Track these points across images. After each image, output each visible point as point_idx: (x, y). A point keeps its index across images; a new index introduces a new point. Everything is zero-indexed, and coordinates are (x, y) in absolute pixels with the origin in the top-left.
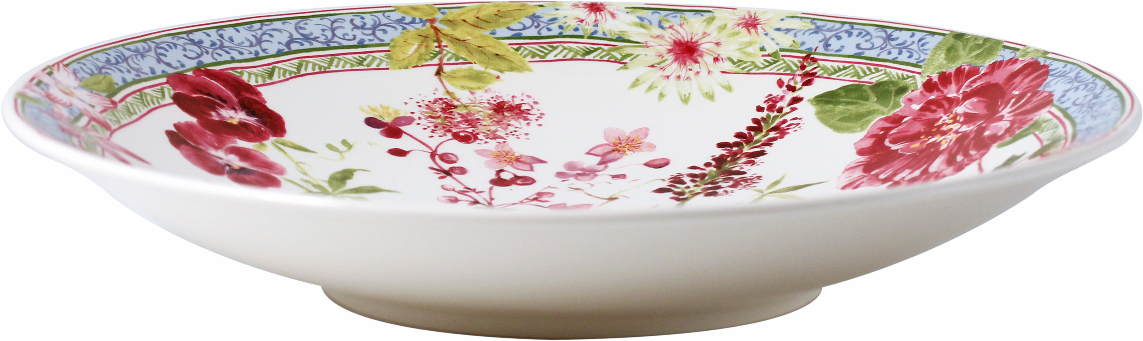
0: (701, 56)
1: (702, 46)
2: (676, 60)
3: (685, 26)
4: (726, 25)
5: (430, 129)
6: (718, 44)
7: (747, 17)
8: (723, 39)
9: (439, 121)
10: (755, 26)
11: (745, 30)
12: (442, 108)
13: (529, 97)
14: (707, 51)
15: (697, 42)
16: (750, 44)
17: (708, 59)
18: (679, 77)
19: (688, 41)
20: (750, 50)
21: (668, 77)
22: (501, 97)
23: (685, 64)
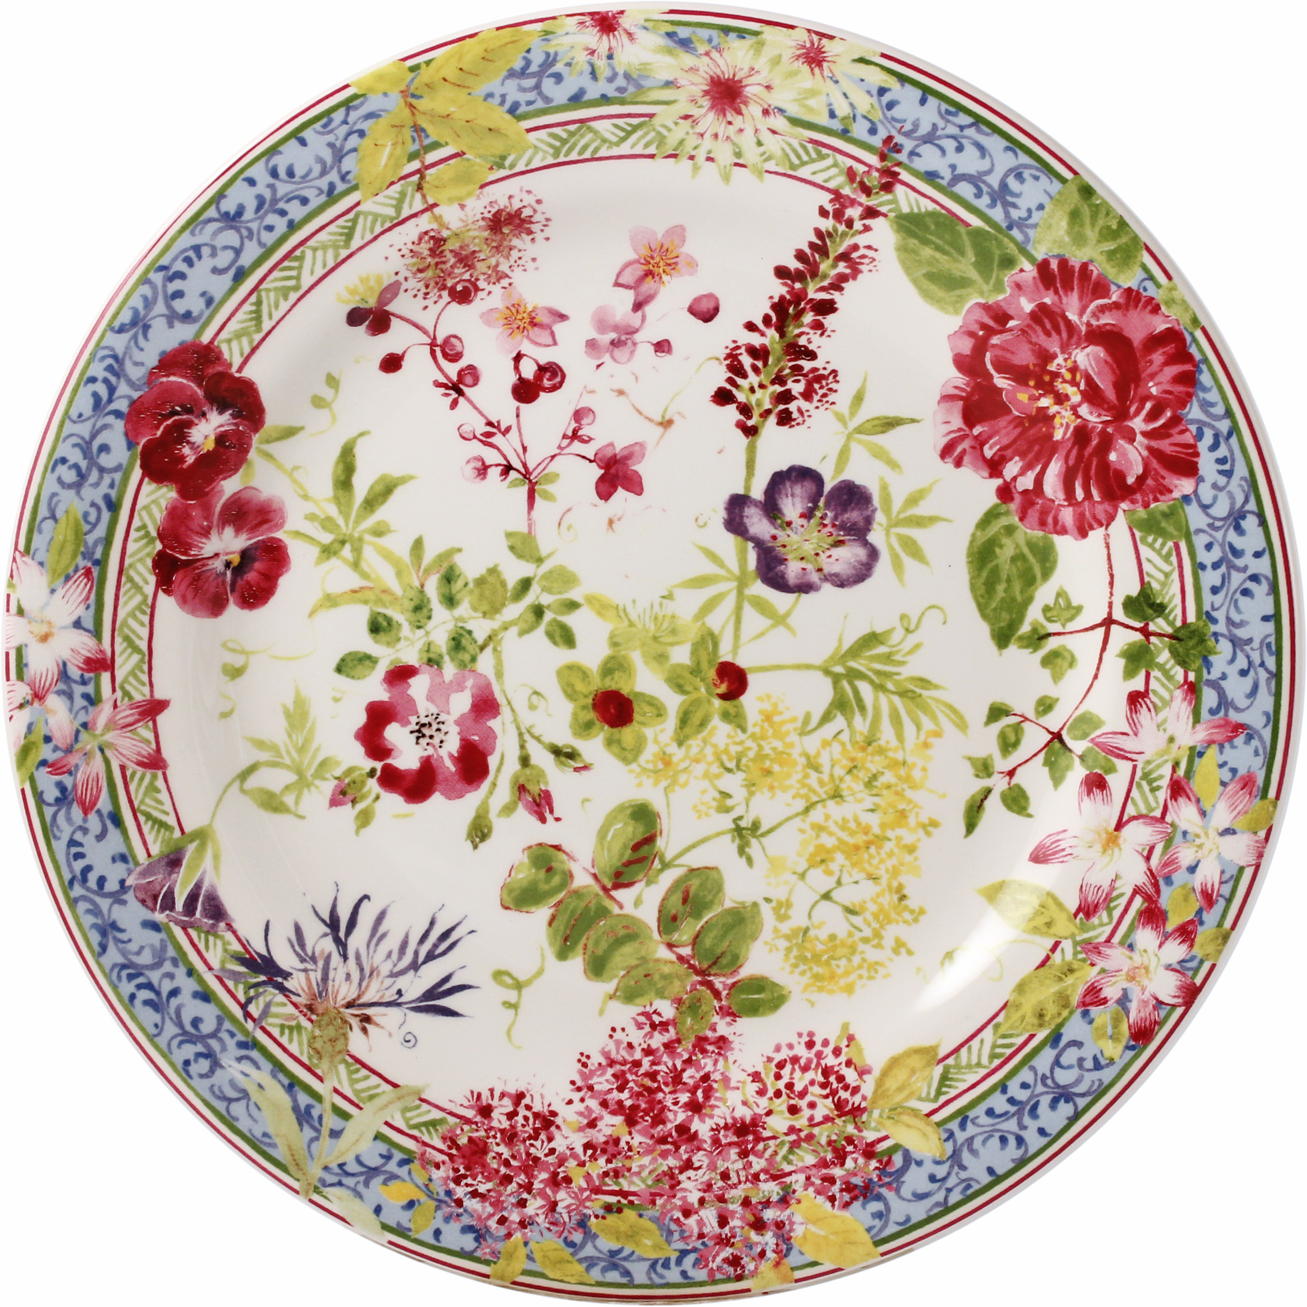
0: (746, 103)
1: (747, 89)
2: (712, 107)
3: (725, 54)
4: (780, 56)
5: (421, 295)
6: (768, 87)
7: (808, 45)
8: (775, 83)
9: (429, 273)
10: (819, 64)
11: (806, 68)
12: (430, 249)
13: (529, 192)
14: (755, 98)
15: (740, 81)
16: (813, 93)
17: (754, 110)
18: (716, 136)
19: (728, 79)
20: (812, 102)
21: (702, 135)
22: (496, 202)
23: (725, 115)
